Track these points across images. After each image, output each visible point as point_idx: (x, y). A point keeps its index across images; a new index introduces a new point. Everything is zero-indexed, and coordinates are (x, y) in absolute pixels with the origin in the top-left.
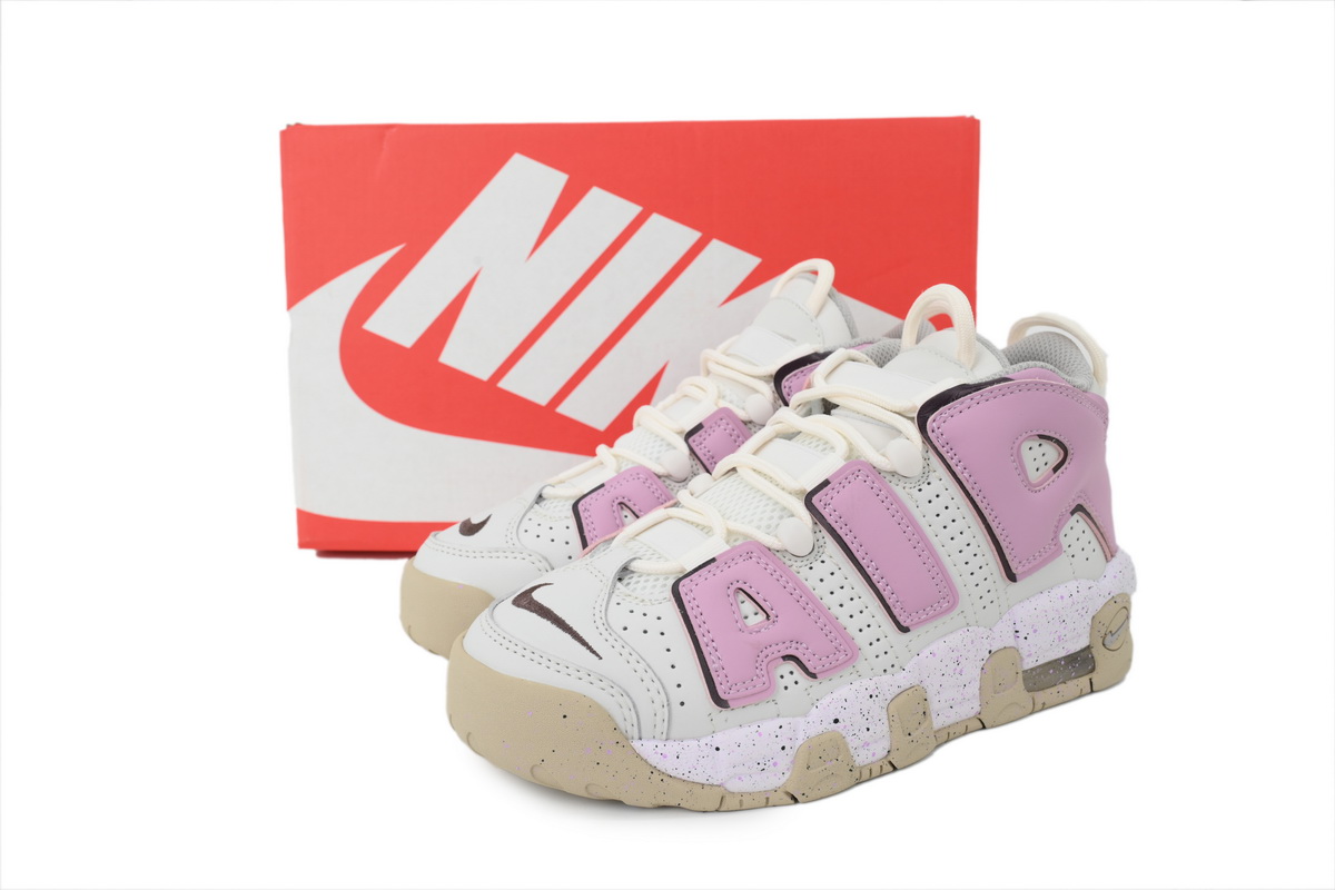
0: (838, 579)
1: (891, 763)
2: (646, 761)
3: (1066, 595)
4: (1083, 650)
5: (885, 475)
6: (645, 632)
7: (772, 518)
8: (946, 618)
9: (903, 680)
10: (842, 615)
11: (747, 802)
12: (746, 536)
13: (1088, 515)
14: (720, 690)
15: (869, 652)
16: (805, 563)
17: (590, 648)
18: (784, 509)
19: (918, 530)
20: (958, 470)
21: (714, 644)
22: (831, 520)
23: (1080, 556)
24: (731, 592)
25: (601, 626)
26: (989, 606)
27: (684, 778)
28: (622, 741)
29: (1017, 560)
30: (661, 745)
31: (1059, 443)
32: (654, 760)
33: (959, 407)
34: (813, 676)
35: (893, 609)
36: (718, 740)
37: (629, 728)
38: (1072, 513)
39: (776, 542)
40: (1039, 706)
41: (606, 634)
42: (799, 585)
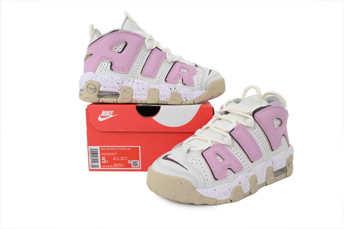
0: (237, 151)
1: (250, 193)
2: (199, 194)
3: (282, 154)
4: (284, 167)
5: (246, 127)
6: (197, 164)
7: (221, 138)
8: (260, 159)
9: (252, 174)
10: (239, 159)
11: (222, 202)
12: (215, 142)
13: (285, 136)
14: (216, 176)
15: (245, 167)
16: (230, 147)
17: (185, 168)
18: (223, 135)
19: (254, 140)
20: (261, 126)
21: (213, 166)
22: (235, 137)
23: (284, 145)
24: (215, 154)
25: (186, 163)
26: (268, 157)
27: (208, 197)
28: (194, 189)
29: (273, 146)
30: (203, 190)
31: (280, 120)
32: (201, 193)
33: (261, 112)
34: (235, 173)
35: (249, 157)
36: (215, 188)
37: (195, 186)
38: (283, 136)
39: (224, 143)
40: (277, 180)
41: (188, 165)
42: (229, 152)
